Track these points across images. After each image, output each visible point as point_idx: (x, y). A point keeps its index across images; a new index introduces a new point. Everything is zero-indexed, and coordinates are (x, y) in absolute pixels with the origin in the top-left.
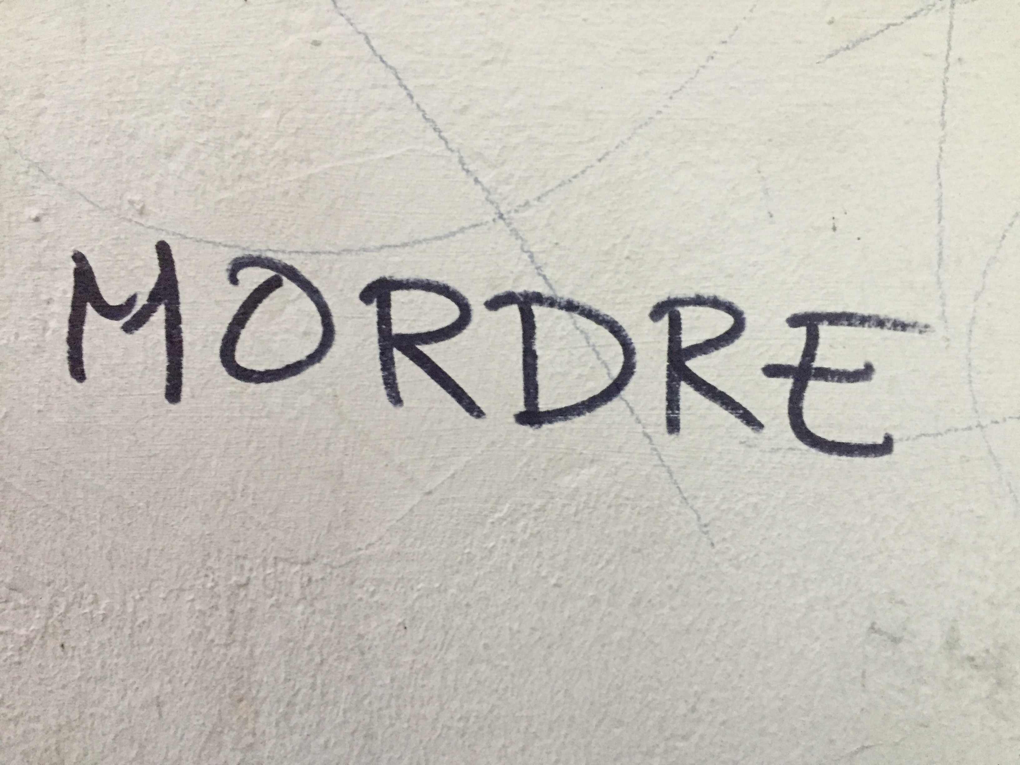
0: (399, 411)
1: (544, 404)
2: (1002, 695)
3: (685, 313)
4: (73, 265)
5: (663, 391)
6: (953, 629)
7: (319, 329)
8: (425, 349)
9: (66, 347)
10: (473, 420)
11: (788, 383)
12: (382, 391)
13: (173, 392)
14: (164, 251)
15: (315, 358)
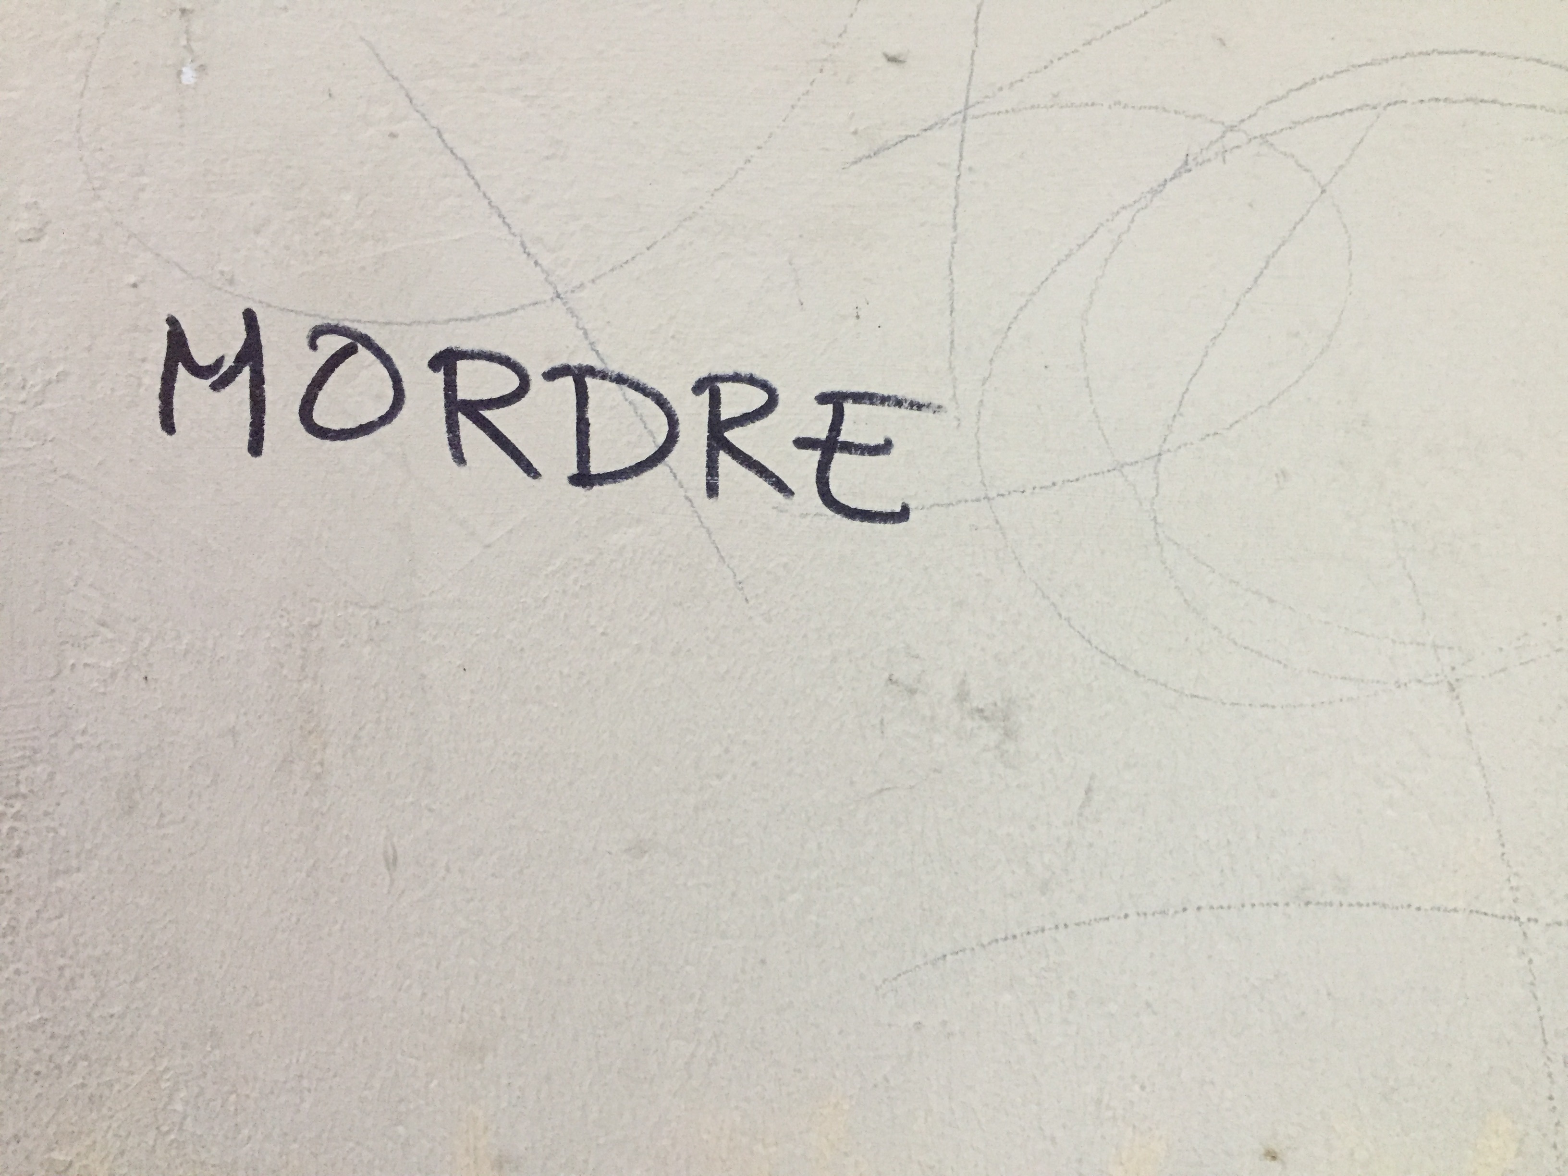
0: (463, 470)
1: (596, 467)
2: (1010, 747)
3: (725, 389)
4: (167, 328)
5: (704, 459)
6: (963, 682)
7: (390, 393)
8: (487, 414)
9: (158, 402)
10: (529, 480)
11: (815, 455)
12: (447, 452)
13: (256, 447)
14: (250, 318)
15: (386, 419)
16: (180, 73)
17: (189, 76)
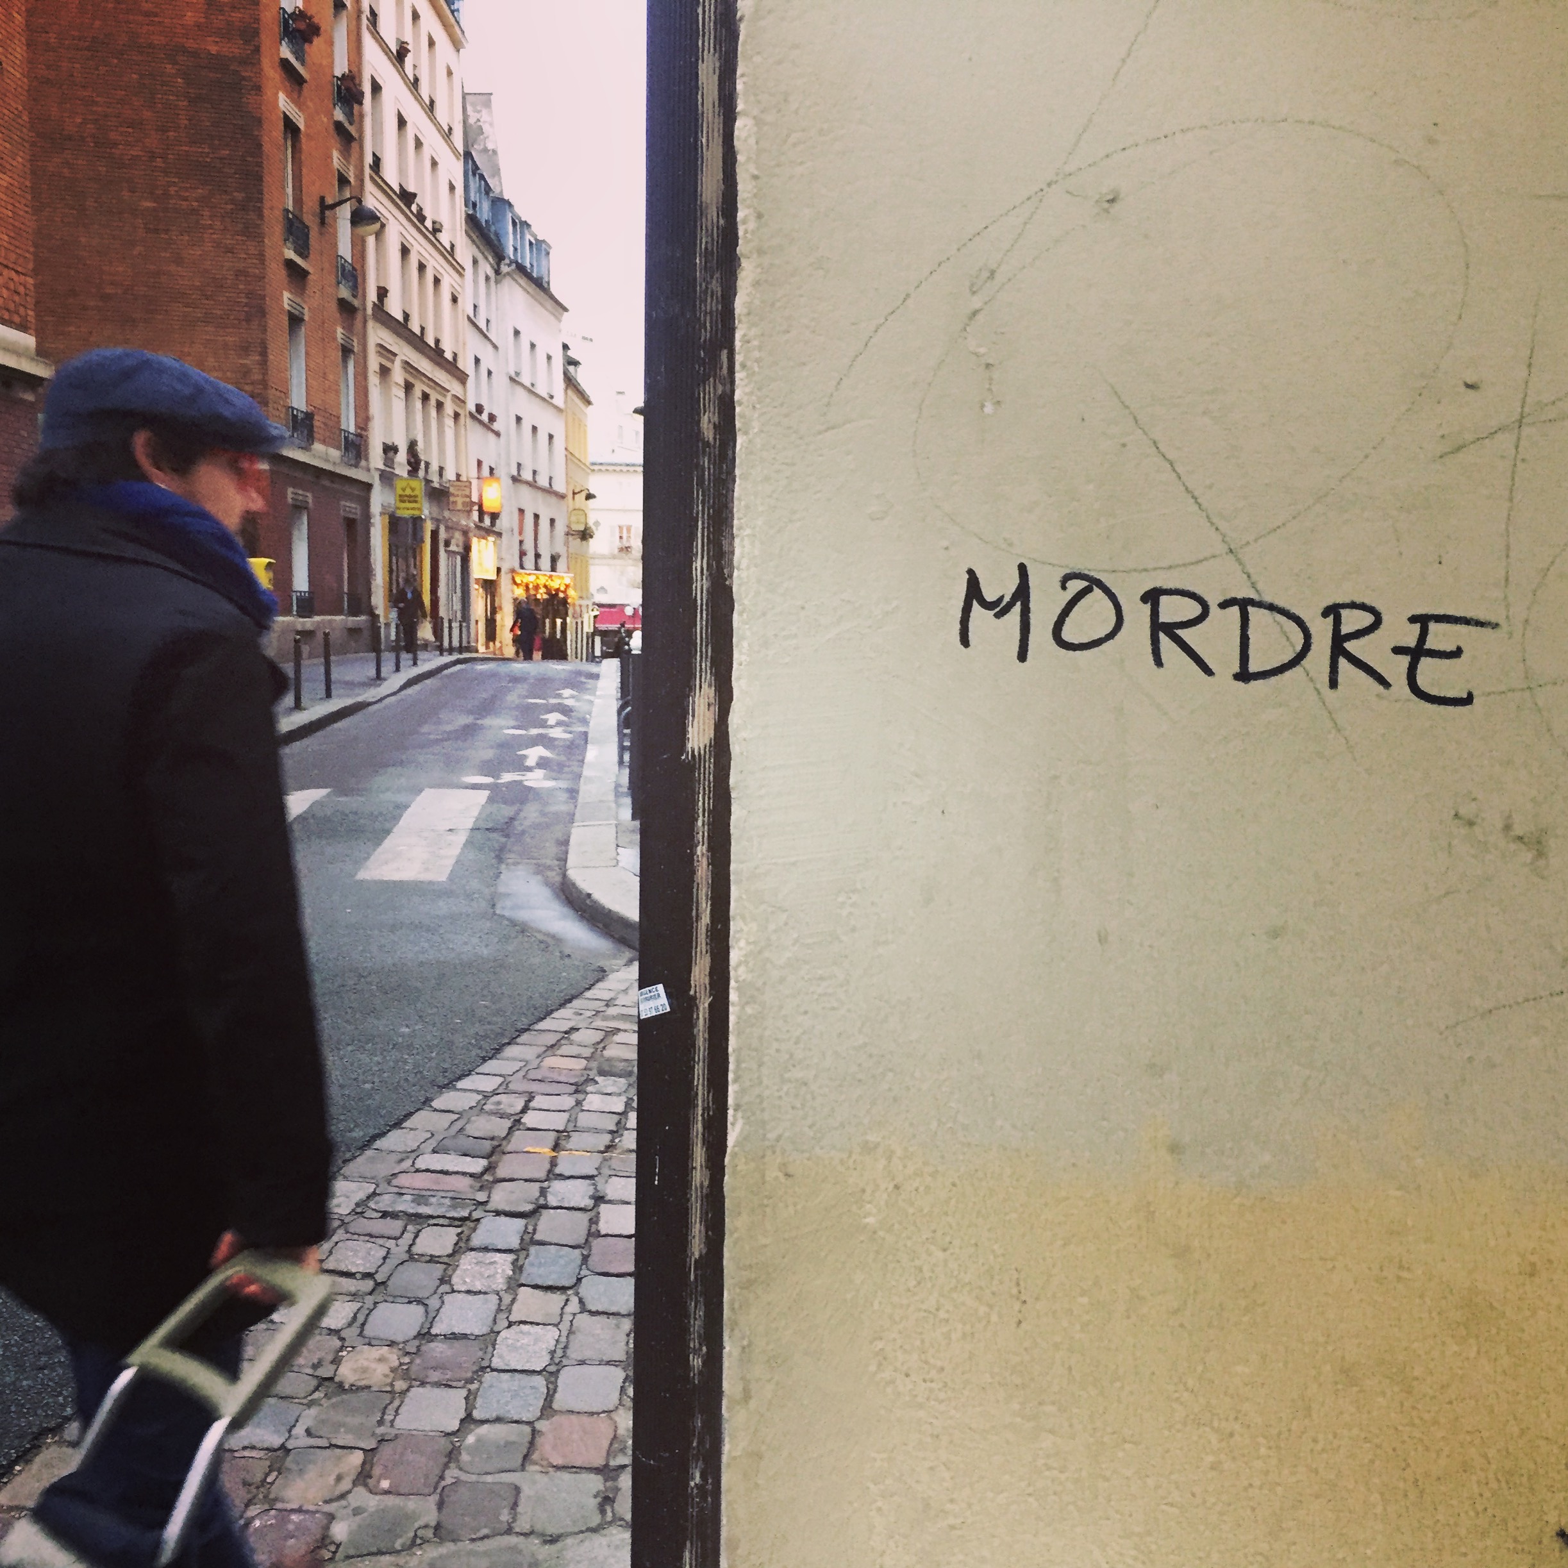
0: (1160, 670)
1: (1253, 668)
2: (1541, 863)
3: (1344, 613)
4: (967, 576)
5: (1328, 662)
6: (1509, 817)
7: (1113, 619)
8: (1179, 632)
9: (959, 626)
10: (1207, 678)
11: (1407, 659)
12: (1151, 658)
13: (1022, 656)
14: (1022, 569)
15: (1111, 636)
16: (982, 406)
17: (989, 409)
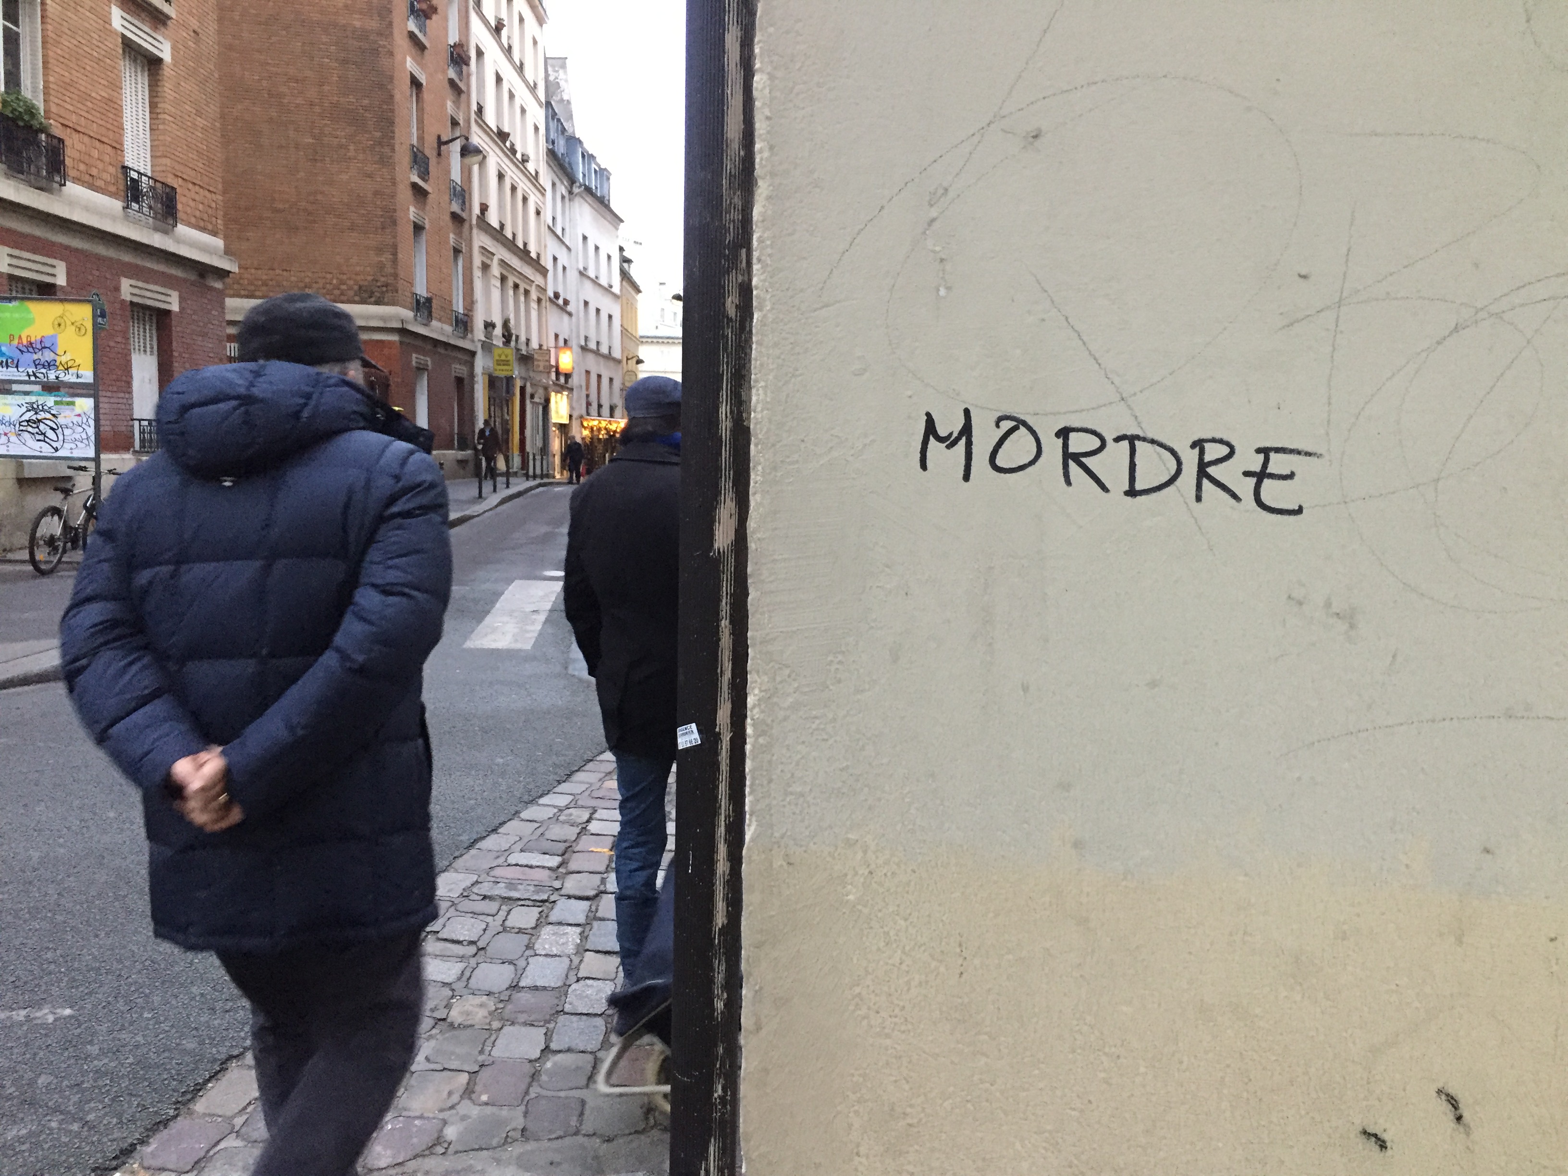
0: (1070, 489)
1: (1138, 486)
2: (1353, 633)
3: (1208, 446)
4: (925, 418)
5: (1194, 482)
6: (1329, 599)
7: (1035, 450)
8: (1083, 460)
9: (919, 455)
10: (1104, 493)
11: (1253, 481)
12: (1062, 479)
13: (966, 477)
14: (967, 412)
15: (1032, 463)
16: (938, 290)
17: (942, 292)
